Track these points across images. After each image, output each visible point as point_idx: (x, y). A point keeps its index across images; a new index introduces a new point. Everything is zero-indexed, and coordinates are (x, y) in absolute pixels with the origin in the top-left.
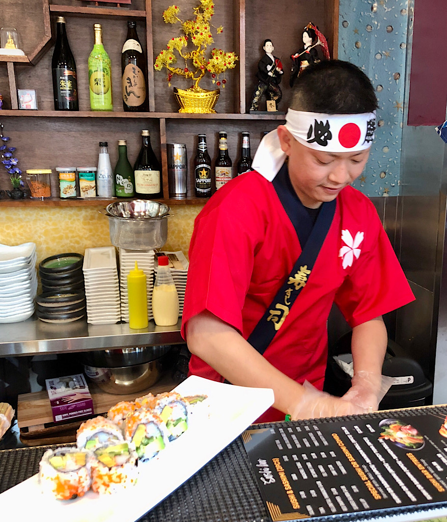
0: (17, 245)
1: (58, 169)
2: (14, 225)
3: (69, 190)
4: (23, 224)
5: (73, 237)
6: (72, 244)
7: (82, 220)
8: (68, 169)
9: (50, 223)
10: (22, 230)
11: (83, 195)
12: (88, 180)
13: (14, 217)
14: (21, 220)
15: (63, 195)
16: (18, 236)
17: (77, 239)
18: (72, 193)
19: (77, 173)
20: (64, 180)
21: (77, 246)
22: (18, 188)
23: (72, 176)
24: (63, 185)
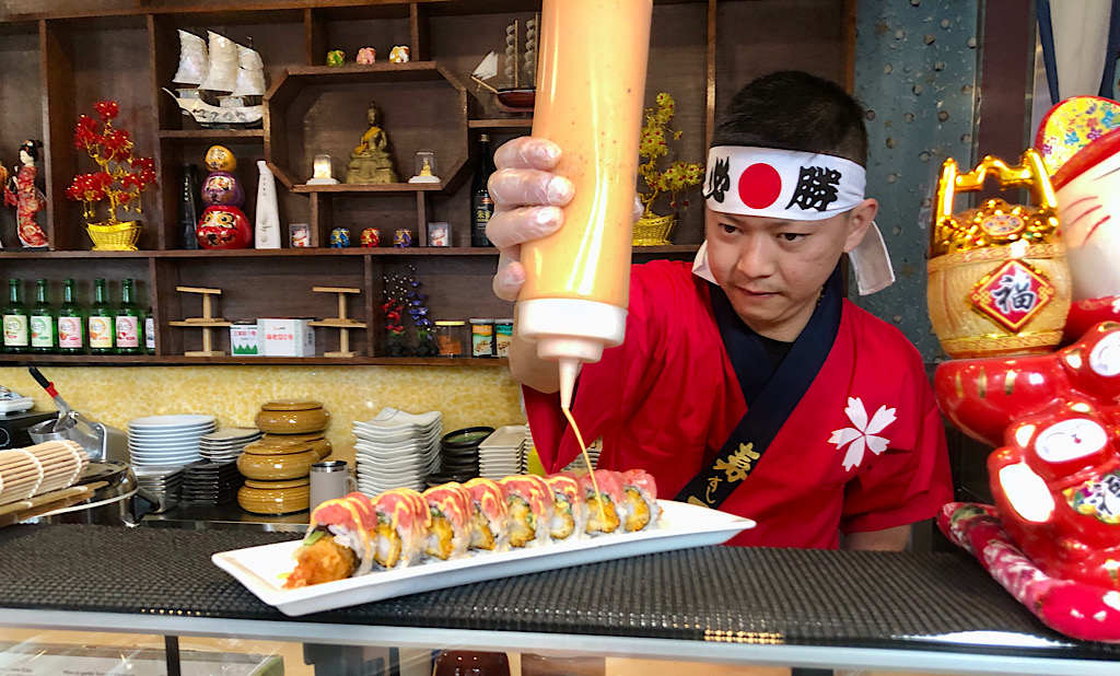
0: (422, 413)
1: (472, 321)
2: (420, 389)
3: (482, 347)
4: (430, 388)
5: (487, 407)
6: (486, 416)
7: (499, 386)
8: (483, 321)
9: (462, 388)
10: (428, 395)
11: (500, 353)
12: (505, 334)
13: (420, 379)
14: (428, 384)
15: (476, 354)
16: (424, 403)
17: (493, 409)
18: (487, 350)
19: (494, 326)
20: (478, 334)
21: (491, 418)
22: (425, 343)
23: (488, 329)
24: (477, 340)
